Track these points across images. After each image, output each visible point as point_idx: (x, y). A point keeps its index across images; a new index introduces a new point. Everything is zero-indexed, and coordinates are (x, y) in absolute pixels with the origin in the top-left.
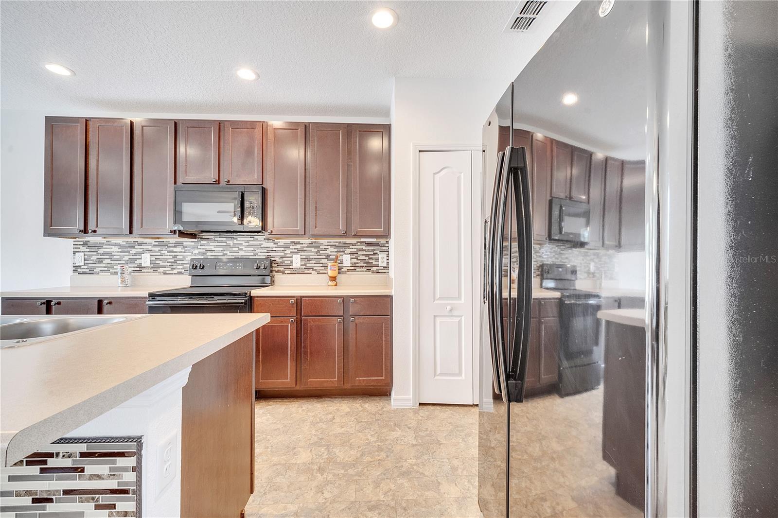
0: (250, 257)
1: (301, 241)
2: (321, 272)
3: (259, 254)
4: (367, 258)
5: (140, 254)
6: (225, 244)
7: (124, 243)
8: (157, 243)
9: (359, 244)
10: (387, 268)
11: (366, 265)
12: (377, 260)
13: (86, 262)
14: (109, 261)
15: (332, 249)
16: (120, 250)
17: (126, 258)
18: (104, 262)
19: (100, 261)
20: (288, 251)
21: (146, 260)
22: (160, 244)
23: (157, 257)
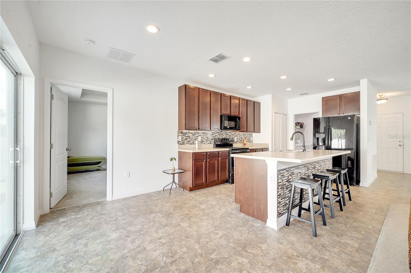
4: (249, 138)
5: (198, 137)
6: (220, 134)
7: (193, 133)
8: (202, 133)
10: (252, 141)
11: (248, 140)
12: (251, 139)
13: (182, 140)
14: (189, 139)
16: (192, 135)
17: (194, 138)
18: (187, 140)
19: (186, 139)
21: (200, 139)
22: (204, 133)
23: (203, 138)
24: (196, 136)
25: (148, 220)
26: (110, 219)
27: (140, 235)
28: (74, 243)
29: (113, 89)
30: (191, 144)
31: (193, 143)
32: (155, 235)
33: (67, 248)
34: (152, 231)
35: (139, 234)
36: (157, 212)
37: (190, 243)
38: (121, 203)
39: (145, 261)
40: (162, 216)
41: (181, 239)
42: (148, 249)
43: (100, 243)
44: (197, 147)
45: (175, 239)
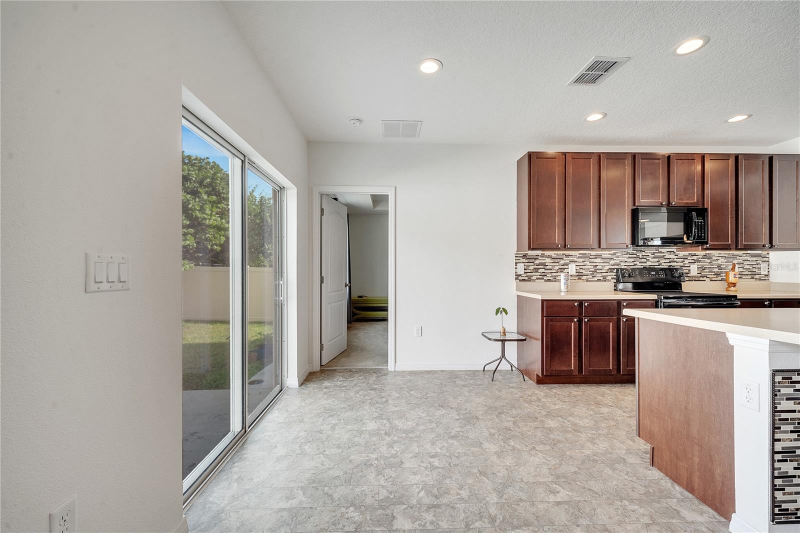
0: (656, 267)
1: (697, 253)
2: (713, 279)
3: (663, 264)
4: (751, 267)
5: (567, 264)
6: (635, 256)
7: (555, 256)
8: (581, 256)
9: (744, 255)
10: (767, 275)
11: (750, 273)
12: (759, 269)
13: (526, 271)
14: (543, 270)
15: (723, 260)
16: (552, 261)
17: (557, 268)
18: (539, 271)
19: (536, 270)
20: (687, 262)
21: (572, 269)
22: (584, 256)
23: (581, 267)
24: (562, 262)
25: (430, 417)
26: (378, 400)
27: (406, 438)
28: (324, 420)
29: (395, 187)
30: (549, 280)
31: (555, 280)
32: (428, 446)
33: (314, 423)
34: (427, 438)
35: (405, 435)
36: (452, 408)
37: (481, 486)
38: (405, 379)
39: (391, 483)
40: (458, 417)
41: (469, 471)
42: (406, 467)
43: (351, 430)
44: (563, 288)
45: (459, 468)
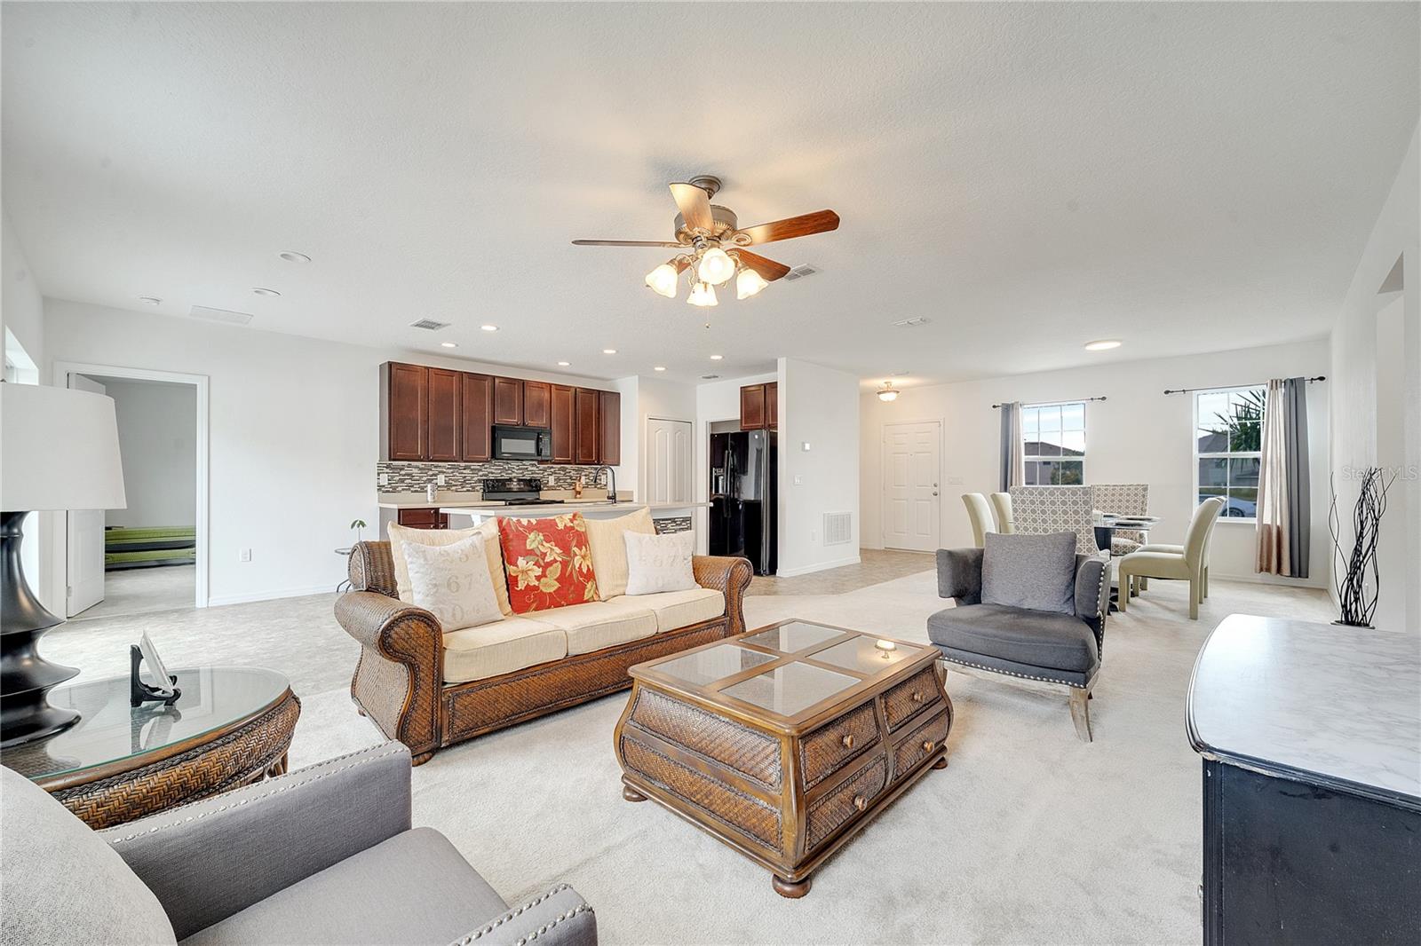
1: (556, 466)
5: (435, 475)
7: (423, 466)
8: (450, 467)
9: (589, 469)
12: (600, 480)
13: (390, 482)
14: (410, 481)
16: (419, 472)
17: (425, 479)
18: (405, 482)
19: (402, 481)
20: (546, 473)
21: (441, 480)
22: (453, 467)
23: (450, 478)
24: (431, 473)
29: (209, 378)
30: (416, 491)
31: (423, 490)
44: (430, 498)
